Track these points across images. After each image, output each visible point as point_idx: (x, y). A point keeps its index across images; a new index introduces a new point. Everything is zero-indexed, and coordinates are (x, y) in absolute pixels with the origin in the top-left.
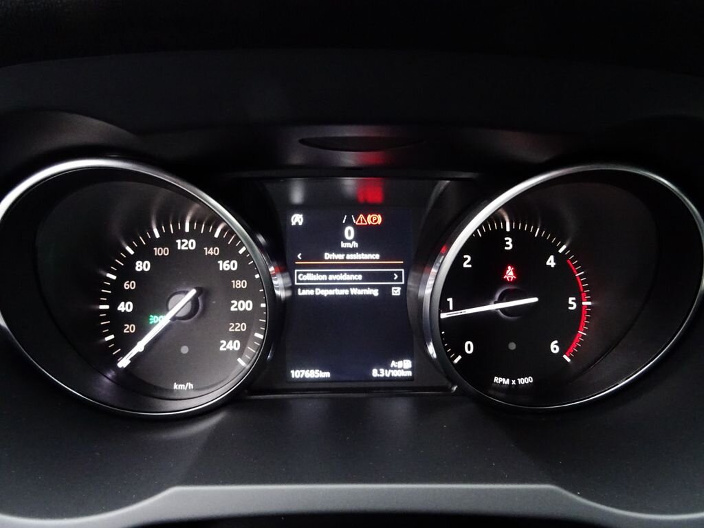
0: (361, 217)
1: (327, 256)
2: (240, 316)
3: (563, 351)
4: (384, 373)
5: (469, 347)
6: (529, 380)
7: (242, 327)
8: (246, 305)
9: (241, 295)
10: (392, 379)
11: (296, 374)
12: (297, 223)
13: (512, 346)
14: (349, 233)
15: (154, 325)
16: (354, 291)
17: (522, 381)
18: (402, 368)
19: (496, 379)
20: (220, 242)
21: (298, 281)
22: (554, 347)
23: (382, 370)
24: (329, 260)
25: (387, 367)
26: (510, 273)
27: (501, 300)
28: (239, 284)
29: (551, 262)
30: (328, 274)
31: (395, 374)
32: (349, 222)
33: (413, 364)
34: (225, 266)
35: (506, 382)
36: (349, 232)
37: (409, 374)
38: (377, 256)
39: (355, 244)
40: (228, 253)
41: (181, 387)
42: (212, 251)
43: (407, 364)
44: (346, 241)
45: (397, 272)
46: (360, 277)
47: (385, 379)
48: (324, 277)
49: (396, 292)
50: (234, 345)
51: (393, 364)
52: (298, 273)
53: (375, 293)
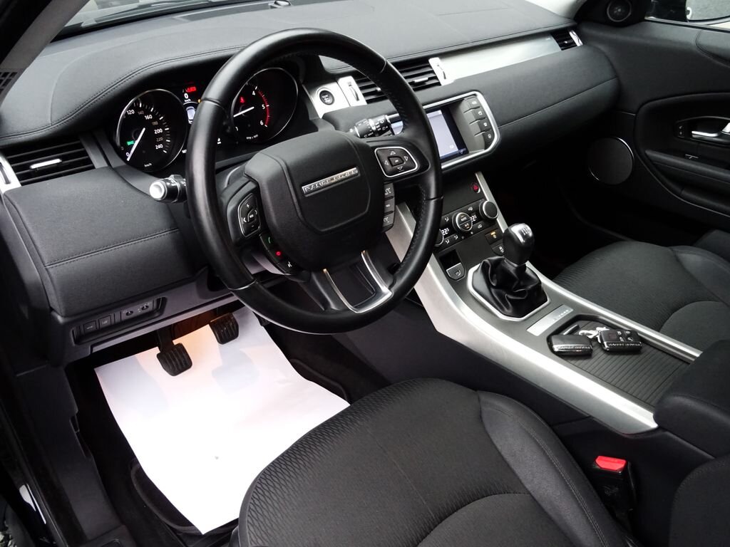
2: (160, 135)
3: (264, 124)
6: (257, 136)
7: (161, 139)
8: (160, 131)
9: (157, 127)
13: (249, 126)
14: (186, 96)
15: (132, 145)
20: (143, 108)
22: (262, 123)
27: (243, 110)
28: (156, 123)
29: (254, 94)
32: (185, 92)
34: (148, 117)
40: (148, 113)
41: (148, 165)
42: (141, 113)
50: (160, 146)
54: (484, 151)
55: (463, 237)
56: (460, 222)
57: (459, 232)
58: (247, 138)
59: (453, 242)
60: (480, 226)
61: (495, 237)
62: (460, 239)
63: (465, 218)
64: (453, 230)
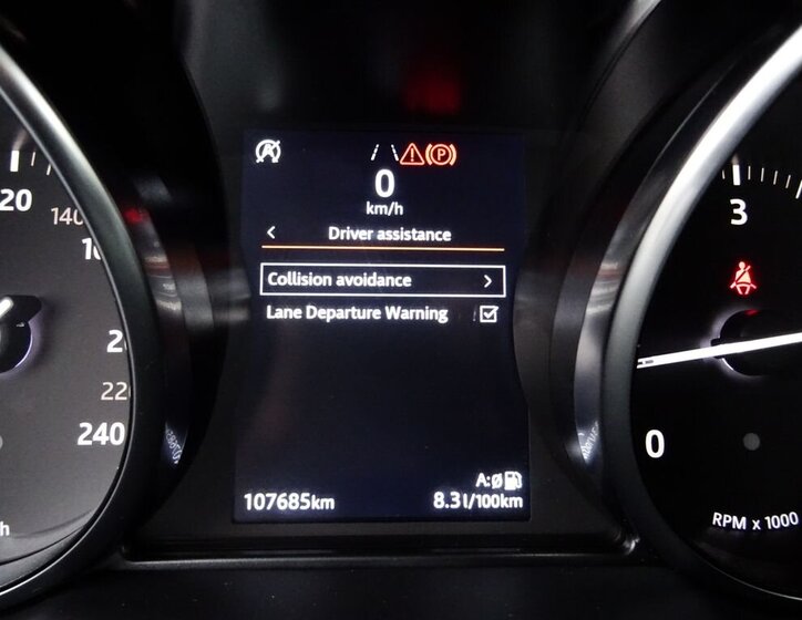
0: (412, 148)
1: (334, 232)
4: (460, 500)
5: (655, 443)
6: (791, 519)
10: (478, 514)
11: (256, 502)
12: (268, 158)
13: (752, 442)
14: (385, 182)
16: (393, 313)
17: (776, 522)
18: (502, 490)
19: (717, 518)
21: (267, 288)
23: (455, 495)
24: (338, 242)
25: (468, 487)
26: (743, 278)
30: (334, 273)
31: (487, 502)
33: (525, 480)
35: (740, 523)
36: (385, 180)
37: (518, 502)
38: (447, 236)
39: (398, 208)
42: (68, 216)
43: (514, 480)
44: (377, 200)
45: (490, 272)
46: (407, 281)
47: (461, 515)
48: (325, 280)
49: (489, 315)
50: (110, 433)
51: (481, 480)
52: (268, 270)
53: (442, 316)
58: (720, 519)
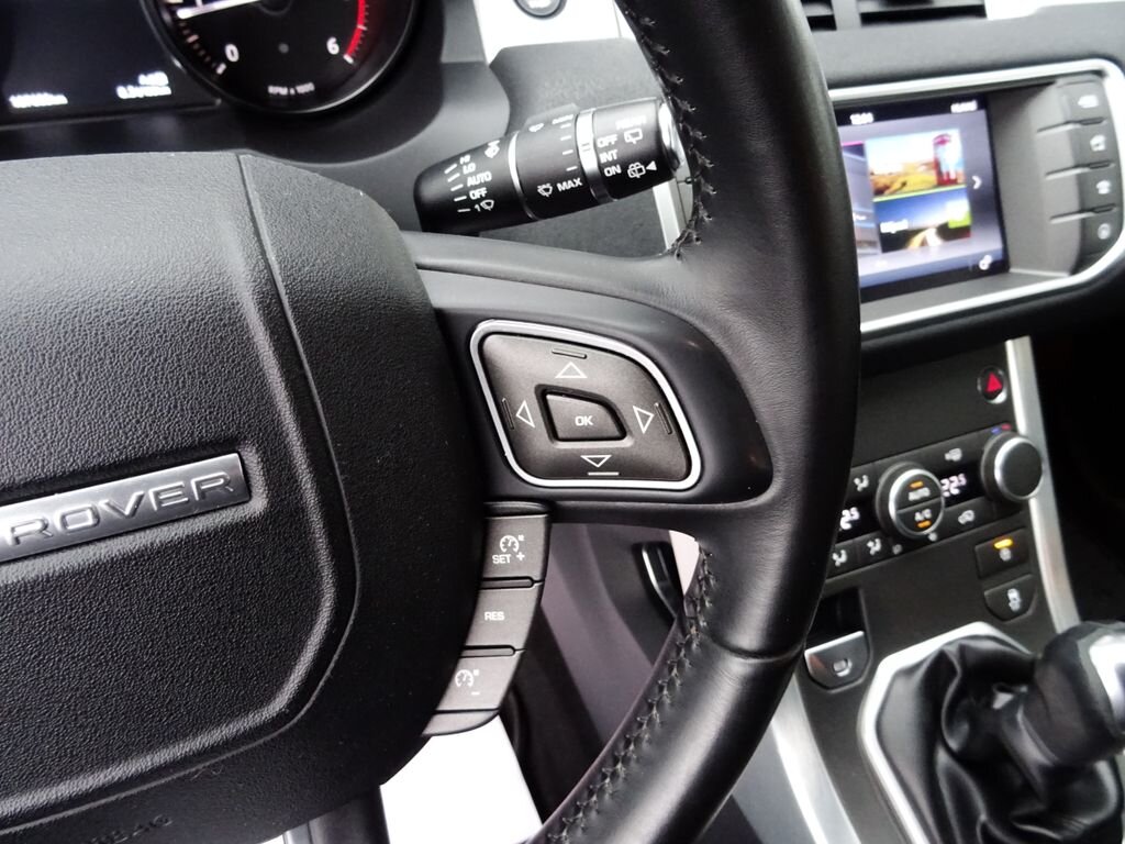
3: (343, 50)
4: (135, 92)
5: (232, 53)
6: (309, 87)
11: (20, 102)
13: (284, 48)
17: (301, 89)
18: (155, 85)
22: (333, 47)
23: (130, 88)
25: (136, 83)
31: (149, 92)
33: (169, 78)
35: (283, 91)
37: (167, 91)
43: (161, 77)
51: (142, 79)
54: (1068, 281)
55: (897, 549)
56: (903, 501)
57: (888, 532)
58: (273, 90)
59: (859, 558)
60: (967, 517)
61: (1006, 555)
62: (886, 553)
63: (925, 492)
64: (872, 522)
